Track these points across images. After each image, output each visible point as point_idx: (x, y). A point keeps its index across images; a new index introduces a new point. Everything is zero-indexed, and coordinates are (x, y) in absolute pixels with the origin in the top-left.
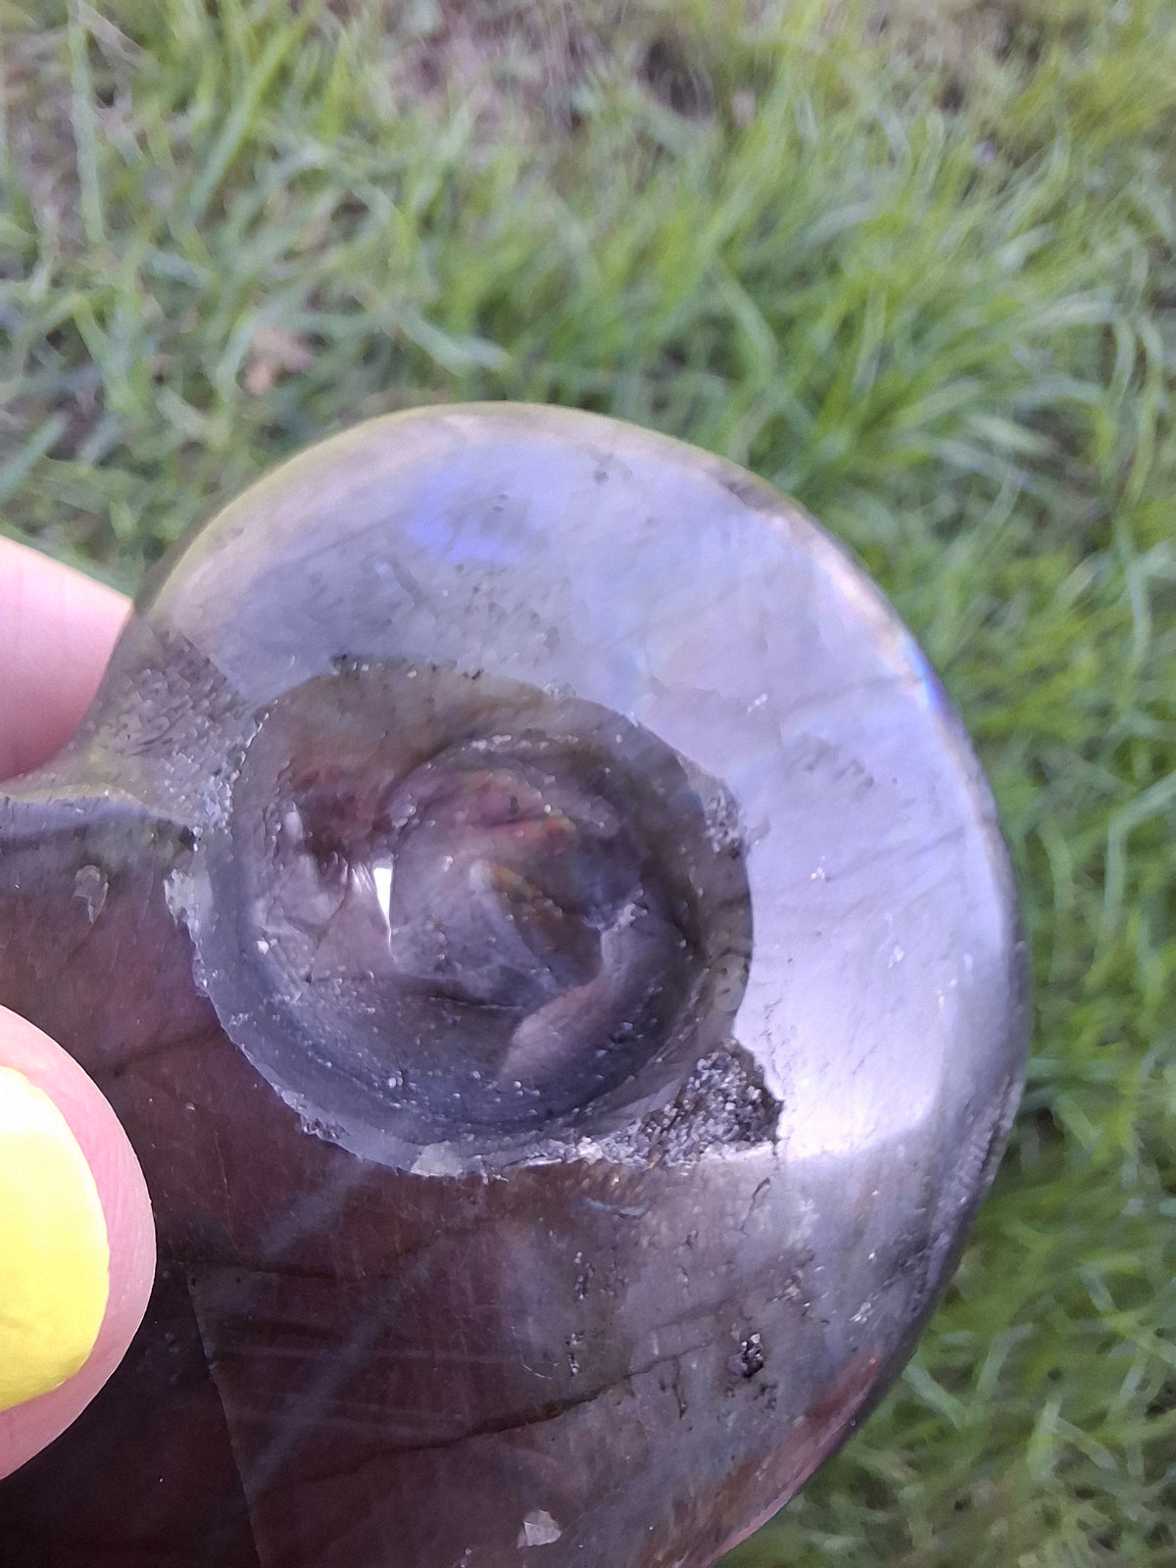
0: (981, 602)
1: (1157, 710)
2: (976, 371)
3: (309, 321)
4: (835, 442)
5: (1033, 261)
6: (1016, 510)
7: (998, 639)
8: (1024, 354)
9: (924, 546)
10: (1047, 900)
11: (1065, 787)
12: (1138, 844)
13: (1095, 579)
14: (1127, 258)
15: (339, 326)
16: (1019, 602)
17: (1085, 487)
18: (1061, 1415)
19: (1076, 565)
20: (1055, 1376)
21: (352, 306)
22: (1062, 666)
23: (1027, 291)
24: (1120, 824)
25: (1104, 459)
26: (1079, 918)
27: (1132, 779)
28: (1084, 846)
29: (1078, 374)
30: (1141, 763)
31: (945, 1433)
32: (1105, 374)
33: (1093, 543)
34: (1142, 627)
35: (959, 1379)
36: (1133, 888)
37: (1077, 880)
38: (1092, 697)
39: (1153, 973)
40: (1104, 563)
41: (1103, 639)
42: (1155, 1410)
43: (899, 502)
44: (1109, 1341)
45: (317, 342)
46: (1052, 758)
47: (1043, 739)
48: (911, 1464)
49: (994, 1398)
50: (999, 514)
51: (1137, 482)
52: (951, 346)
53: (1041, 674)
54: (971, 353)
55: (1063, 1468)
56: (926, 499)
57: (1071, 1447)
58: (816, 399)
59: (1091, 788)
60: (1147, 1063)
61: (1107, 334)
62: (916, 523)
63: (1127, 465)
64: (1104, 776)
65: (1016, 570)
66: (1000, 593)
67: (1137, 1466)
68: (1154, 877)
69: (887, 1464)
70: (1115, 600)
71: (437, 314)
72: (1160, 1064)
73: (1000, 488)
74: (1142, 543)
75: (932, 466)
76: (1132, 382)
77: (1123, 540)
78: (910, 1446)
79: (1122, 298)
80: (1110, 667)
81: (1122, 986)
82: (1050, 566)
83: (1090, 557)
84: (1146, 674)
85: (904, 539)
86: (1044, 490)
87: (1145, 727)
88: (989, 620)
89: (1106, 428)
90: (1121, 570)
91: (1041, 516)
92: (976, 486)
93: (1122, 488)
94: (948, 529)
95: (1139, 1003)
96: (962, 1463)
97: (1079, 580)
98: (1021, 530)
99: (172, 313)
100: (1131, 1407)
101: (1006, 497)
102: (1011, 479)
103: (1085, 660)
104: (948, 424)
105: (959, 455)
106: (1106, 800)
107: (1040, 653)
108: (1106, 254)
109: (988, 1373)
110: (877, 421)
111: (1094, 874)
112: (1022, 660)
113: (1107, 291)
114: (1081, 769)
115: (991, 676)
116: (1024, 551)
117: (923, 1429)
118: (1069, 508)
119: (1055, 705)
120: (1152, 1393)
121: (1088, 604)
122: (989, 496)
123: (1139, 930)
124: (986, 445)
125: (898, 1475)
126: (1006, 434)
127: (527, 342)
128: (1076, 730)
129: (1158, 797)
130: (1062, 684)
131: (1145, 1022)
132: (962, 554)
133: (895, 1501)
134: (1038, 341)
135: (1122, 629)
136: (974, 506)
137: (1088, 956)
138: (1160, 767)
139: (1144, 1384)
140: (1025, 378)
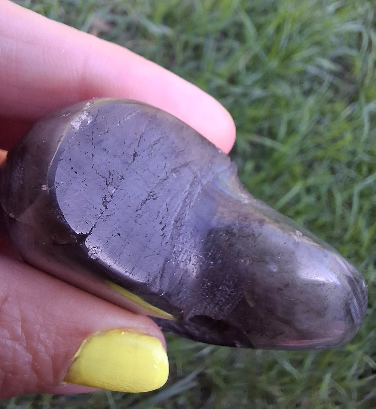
0: (316, 116)
1: (370, 153)
2: (318, 44)
3: (110, 17)
4: (273, 64)
5: (338, 11)
6: (329, 88)
7: (321, 128)
8: (334, 39)
9: (299, 98)
10: (333, 212)
11: (340, 176)
12: (363, 195)
13: (353, 111)
14: (367, 12)
15: (120, 20)
16: (329, 117)
17: (351, 82)
18: (332, 377)
19: (347, 106)
20: (330, 364)
21: (124, 13)
22: (341, 137)
23: (336, 20)
24: (357, 188)
25: (357, 73)
26: (343, 218)
27: (361, 174)
28: (346, 195)
29: (350, 46)
30: (365, 169)
31: (293, 381)
32: (359, 46)
33: (353, 99)
34: (367, 127)
35: (298, 364)
36: (361, 209)
37: (343, 205)
38: (350, 148)
39: (366, 236)
40: (356, 106)
41: (355, 129)
42: (361, 377)
43: (292, 84)
44: (348, 354)
45: (113, 24)
46: (337, 166)
47: (334, 160)
48: (282, 391)
49: (310, 370)
50: (324, 89)
51: (367, 81)
52: (311, 35)
53: (334, 140)
54: (317, 38)
55: (331, 395)
56: (301, 83)
57: (333, 388)
58: (268, 50)
59: (348, 177)
60: (363, 264)
61: (360, 35)
62: (297, 91)
63: (364, 76)
64: (353, 173)
65: (328, 107)
66: (323, 114)
67: (355, 395)
68: (367, 206)
69: (275, 390)
70: (359, 117)
71: (150, 17)
72: (367, 265)
73: (324, 81)
74: (368, 100)
75: (303, 73)
76: (367, 50)
77: (362, 98)
78: (282, 385)
79: (365, 23)
80: (356, 139)
81: (356, 240)
82: (338, 106)
83: (352, 104)
84: (367, 142)
85: (293, 95)
86: (338, 82)
87: (367, 158)
88: (319, 122)
89: (358, 64)
90: (361, 109)
91: (336, 90)
92: (317, 80)
93: (362, 83)
94: (307, 93)
95: (361, 246)
96: (298, 391)
97: (348, 111)
98: (330, 94)
99: (68, 13)
100: (354, 375)
101: (326, 84)
102: (328, 78)
103: (348, 136)
104: (309, 60)
105: (312, 70)
106: (353, 181)
107: (335, 133)
108: (361, 10)
109: (308, 362)
110: (287, 58)
111: (349, 204)
112: (328, 135)
113: (360, 21)
114: (346, 171)
115: (318, 140)
116: (331, 101)
117: (286, 379)
118: (345, 88)
119: (338, 150)
120: (361, 371)
121: (350, 119)
122: (321, 83)
123: (362, 222)
124: (320, 67)
125: (277, 394)
126: (327, 64)
127: (178, 27)
128: (344, 158)
129: (370, 180)
130: (340, 143)
131: (363, 251)
132: (311, 101)
133: (276, 402)
134: (339, 35)
135: (360, 127)
136: (316, 86)
137: (346, 230)
138: (370, 171)
139: (358, 369)
140: (334, 46)
